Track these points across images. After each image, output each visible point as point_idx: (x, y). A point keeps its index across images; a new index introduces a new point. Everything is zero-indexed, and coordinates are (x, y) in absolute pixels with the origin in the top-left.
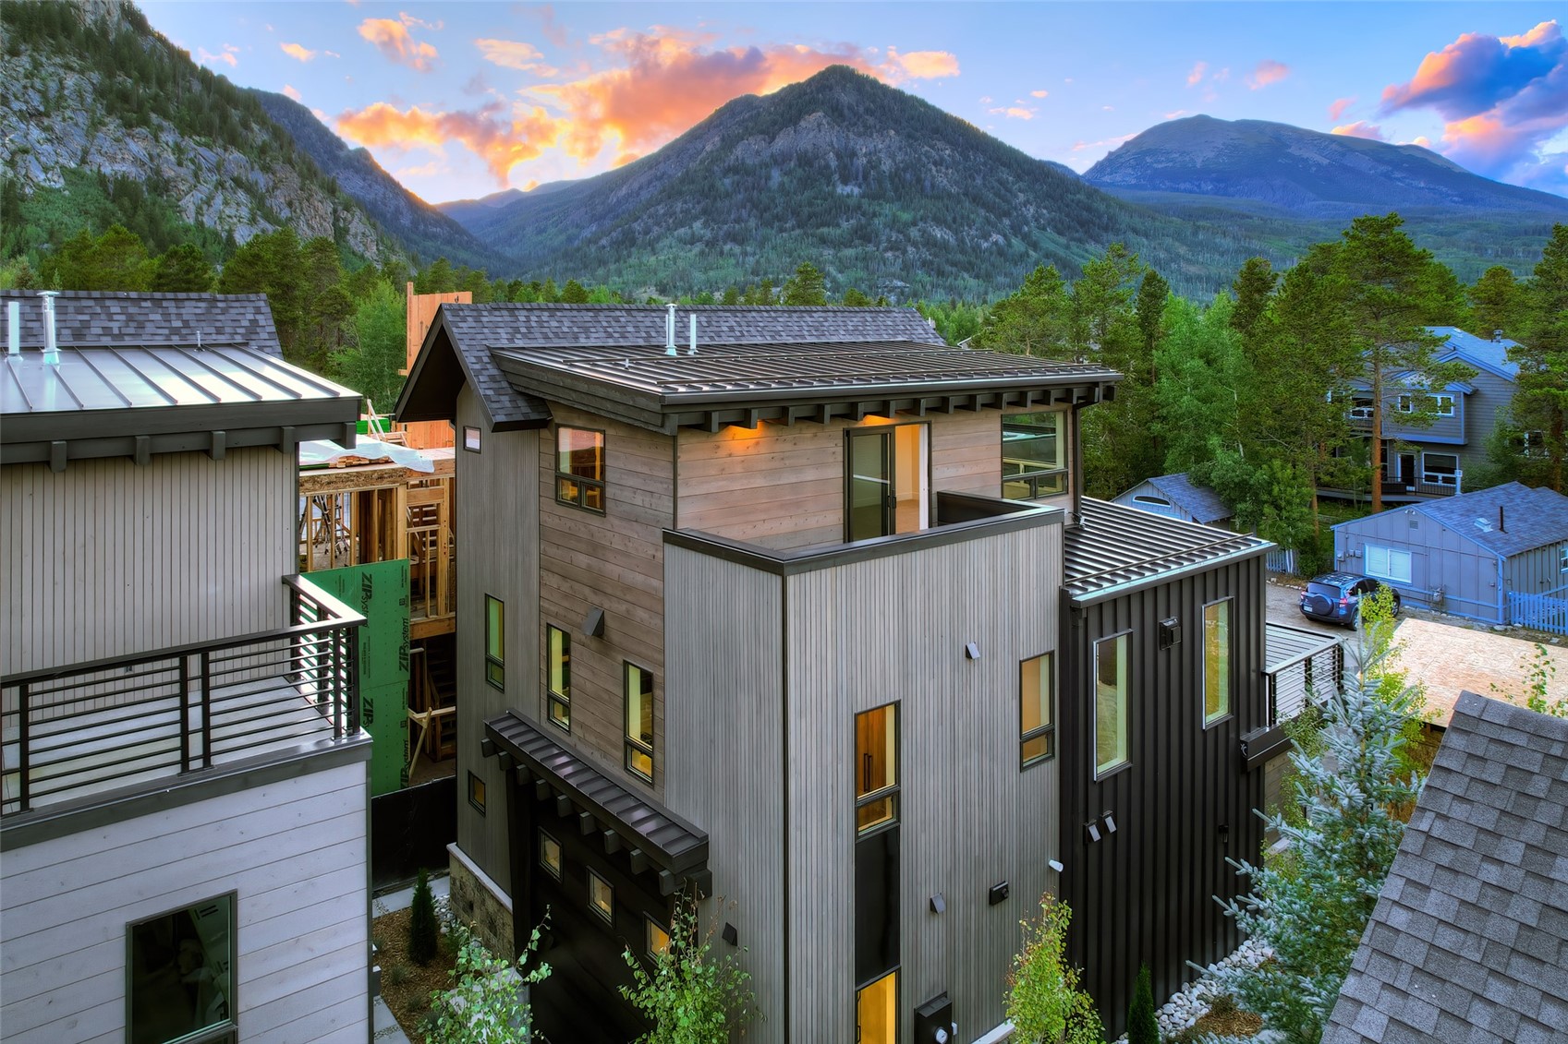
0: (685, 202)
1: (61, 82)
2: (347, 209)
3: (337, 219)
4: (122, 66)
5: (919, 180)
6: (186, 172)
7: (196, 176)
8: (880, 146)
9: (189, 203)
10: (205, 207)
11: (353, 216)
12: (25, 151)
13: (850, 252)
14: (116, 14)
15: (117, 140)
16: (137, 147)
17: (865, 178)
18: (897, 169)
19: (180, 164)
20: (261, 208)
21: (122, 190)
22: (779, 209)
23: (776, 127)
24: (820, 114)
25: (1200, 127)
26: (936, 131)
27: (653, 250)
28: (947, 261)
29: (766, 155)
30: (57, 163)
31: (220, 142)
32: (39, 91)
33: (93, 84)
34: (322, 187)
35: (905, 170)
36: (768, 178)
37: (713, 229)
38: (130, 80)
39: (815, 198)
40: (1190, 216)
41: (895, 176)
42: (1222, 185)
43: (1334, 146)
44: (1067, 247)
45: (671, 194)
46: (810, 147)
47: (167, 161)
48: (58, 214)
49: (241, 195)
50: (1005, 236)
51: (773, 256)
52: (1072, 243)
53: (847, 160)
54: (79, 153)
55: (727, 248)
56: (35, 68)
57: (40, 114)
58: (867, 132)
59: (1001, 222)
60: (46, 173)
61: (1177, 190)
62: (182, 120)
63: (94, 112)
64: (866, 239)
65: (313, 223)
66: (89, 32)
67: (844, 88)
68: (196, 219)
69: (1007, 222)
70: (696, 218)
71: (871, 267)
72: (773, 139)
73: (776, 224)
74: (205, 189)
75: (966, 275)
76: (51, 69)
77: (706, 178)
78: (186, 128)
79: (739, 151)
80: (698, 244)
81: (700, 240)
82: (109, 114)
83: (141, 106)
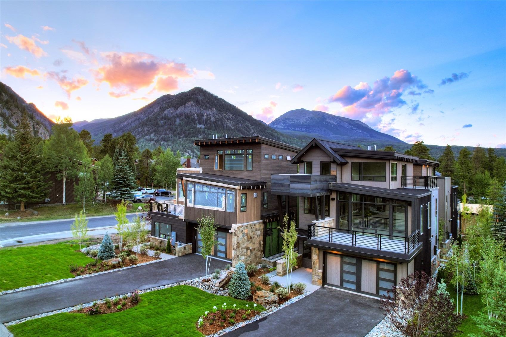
5: (222, 124)
8: (211, 113)
17: (206, 123)
18: (216, 120)
22: (179, 131)
23: (178, 105)
24: (192, 102)
25: (302, 112)
26: (228, 109)
35: (218, 121)
36: (175, 121)
37: (157, 137)
39: (190, 128)
40: (300, 138)
41: (215, 123)
42: (308, 129)
43: (338, 120)
45: (143, 124)
46: (189, 112)
51: (177, 146)
53: (200, 117)
55: (162, 143)
58: (207, 108)
61: (295, 130)
67: (200, 94)
72: (177, 109)
73: (178, 136)
79: (166, 112)
80: (152, 141)
81: (153, 140)
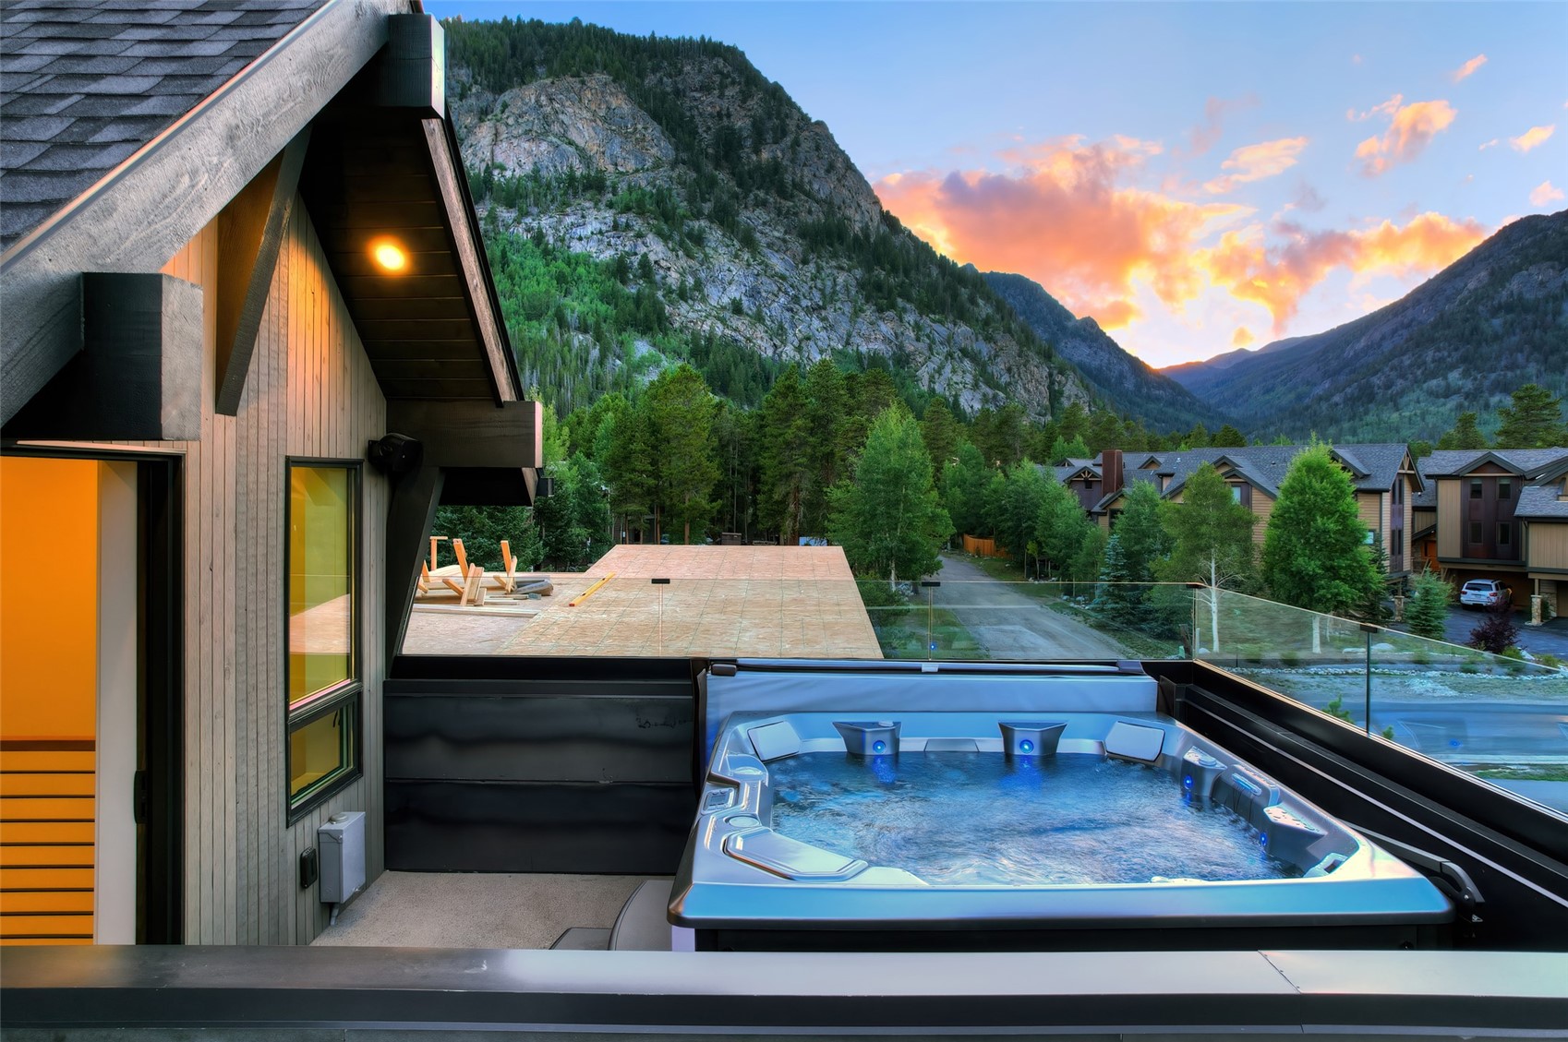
0: (1438, 350)
1: (834, 281)
2: (1061, 372)
3: (1052, 383)
4: (878, 261)
6: (922, 346)
7: (930, 349)
9: (924, 373)
10: (937, 376)
11: (1067, 379)
12: (808, 339)
14: (877, 218)
15: (872, 323)
16: (886, 328)
19: (918, 340)
20: (984, 376)
21: (874, 365)
27: (1396, 405)
29: (1553, 288)
30: (829, 346)
31: (951, 318)
32: (820, 290)
33: (856, 279)
34: (1038, 353)
36: (1558, 313)
38: (884, 273)
47: (908, 337)
49: (967, 364)
54: (845, 336)
56: (818, 272)
57: (820, 307)
60: (821, 355)
62: (921, 301)
63: (856, 302)
65: (1029, 386)
66: (856, 237)
68: (929, 386)
70: (1452, 367)
74: (937, 359)
76: (829, 271)
78: (924, 308)
80: (1454, 397)
81: (1458, 391)
82: (867, 302)
83: (890, 292)
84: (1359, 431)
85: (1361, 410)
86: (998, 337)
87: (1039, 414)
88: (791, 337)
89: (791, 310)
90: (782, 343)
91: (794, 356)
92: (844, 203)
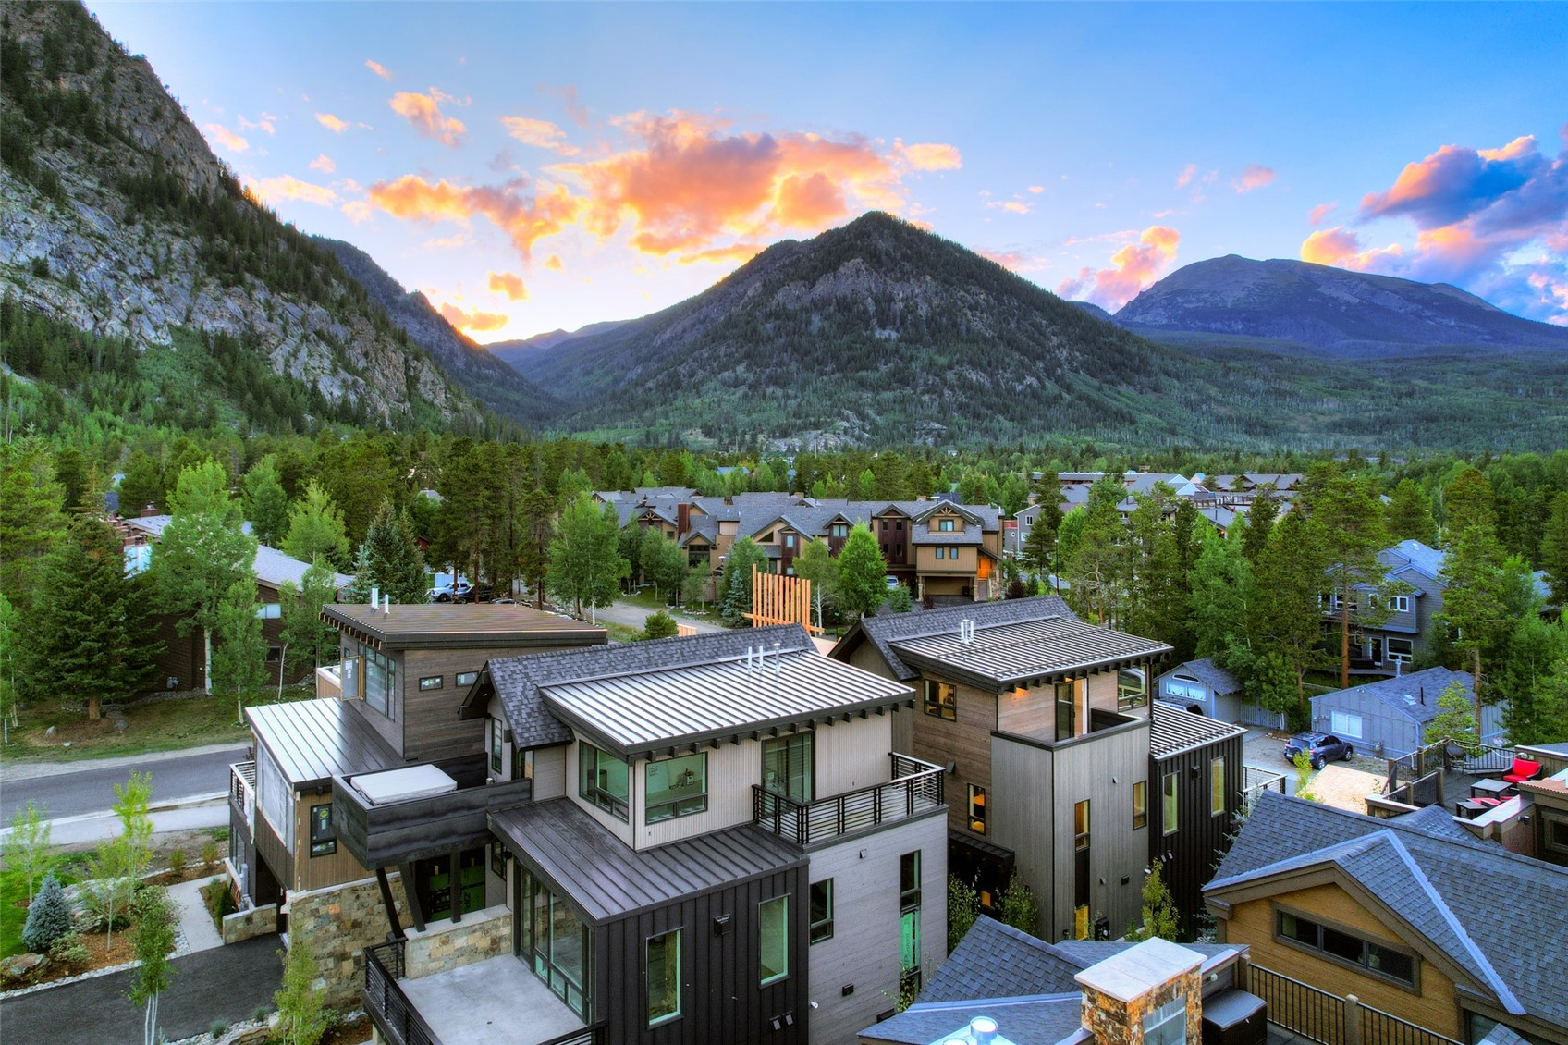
0: (729, 346)
1: (169, 248)
2: (417, 358)
3: (408, 368)
4: (220, 231)
5: (955, 325)
6: (275, 327)
7: (284, 330)
8: (917, 291)
9: (278, 356)
10: (292, 360)
11: (422, 364)
12: (139, 312)
13: (888, 395)
15: (217, 299)
16: (233, 305)
17: (902, 323)
18: (934, 313)
19: (270, 320)
20: (341, 361)
21: (221, 346)
22: (819, 353)
23: (816, 273)
24: (859, 260)
25: (1231, 267)
26: (971, 276)
27: (698, 392)
28: (983, 404)
29: (806, 300)
30: (165, 321)
31: (304, 297)
32: (151, 256)
33: (195, 248)
34: (394, 338)
35: (941, 315)
36: (809, 322)
37: (756, 373)
38: (226, 243)
39: (853, 342)
40: (1221, 357)
41: (930, 321)
42: (1253, 325)
43: (1364, 285)
44: (1100, 389)
45: (715, 338)
46: (848, 293)
47: (259, 317)
48: (167, 369)
49: (324, 348)
50: (1039, 378)
51: (814, 399)
52: (1105, 385)
53: (884, 305)
54: (184, 312)
55: (769, 391)
56: (147, 235)
57: (151, 277)
58: (904, 278)
59: (1035, 365)
60: (157, 331)
61: (1209, 330)
62: (271, 278)
63: (197, 273)
64: (904, 382)
65: (387, 372)
66: (192, 201)
67: (881, 235)
68: (285, 371)
69: (1040, 364)
70: (739, 362)
71: (909, 410)
72: (813, 284)
73: (817, 368)
74: (292, 342)
75: (1001, 418)
76: (161, 236)
77: (748, 323)
78: (276, 285)
79: (780, 297)
80: (742, 387)
81: (743, 383)
82: (210, 274)
83: (236, 266)
84: (671, 414)
85: (671, 395)
86: (355, 320)
87: (398, 401)
88: (116, 310)
89: (115, 277)
90: (105, 315)
91: (123, 332)
92: (174, 157)
